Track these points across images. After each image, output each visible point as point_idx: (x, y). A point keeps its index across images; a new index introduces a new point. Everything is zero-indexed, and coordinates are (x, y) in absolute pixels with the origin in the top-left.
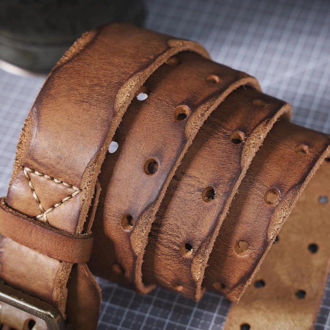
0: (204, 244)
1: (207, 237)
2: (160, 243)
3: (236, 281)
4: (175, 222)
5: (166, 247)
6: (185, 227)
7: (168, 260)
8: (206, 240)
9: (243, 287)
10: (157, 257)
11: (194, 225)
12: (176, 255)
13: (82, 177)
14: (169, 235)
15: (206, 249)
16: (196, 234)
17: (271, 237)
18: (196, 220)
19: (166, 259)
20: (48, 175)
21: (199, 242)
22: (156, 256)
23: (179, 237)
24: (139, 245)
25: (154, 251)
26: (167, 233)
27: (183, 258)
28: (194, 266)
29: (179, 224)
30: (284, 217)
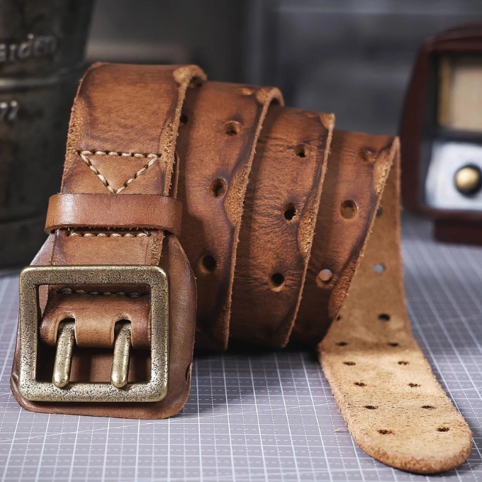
0: (310, 199)
1: (312, 189)
2: (256, 213)
3: (347, 257)
4: (272, 182)
5: (265, 216)
6: (284, 186)
7: (268, 234)
8: (311, 194)
9: (355, 263)
10: (254, 235)
11: (294, 181)
12: (278, 223)
13: (159, 139)
14: (267, 198)
15: (314, 203)
16: (298, 190)
17: (378, 191)
18: (295, 175)
19: (265, 234)
20: (113, 151)
21: (305, 198)
22: (252, 233)
23: (278, 198)
24: (236, 212)
25: (250, 227)
26: (264, 197)
27: (287, 225)
28: (301, 231)
29: (276, 183)
30: (386, 170)
